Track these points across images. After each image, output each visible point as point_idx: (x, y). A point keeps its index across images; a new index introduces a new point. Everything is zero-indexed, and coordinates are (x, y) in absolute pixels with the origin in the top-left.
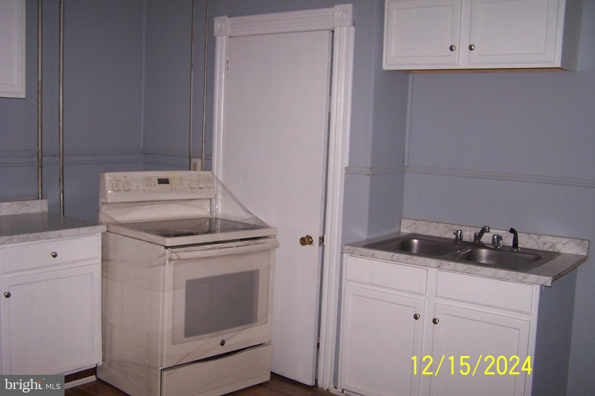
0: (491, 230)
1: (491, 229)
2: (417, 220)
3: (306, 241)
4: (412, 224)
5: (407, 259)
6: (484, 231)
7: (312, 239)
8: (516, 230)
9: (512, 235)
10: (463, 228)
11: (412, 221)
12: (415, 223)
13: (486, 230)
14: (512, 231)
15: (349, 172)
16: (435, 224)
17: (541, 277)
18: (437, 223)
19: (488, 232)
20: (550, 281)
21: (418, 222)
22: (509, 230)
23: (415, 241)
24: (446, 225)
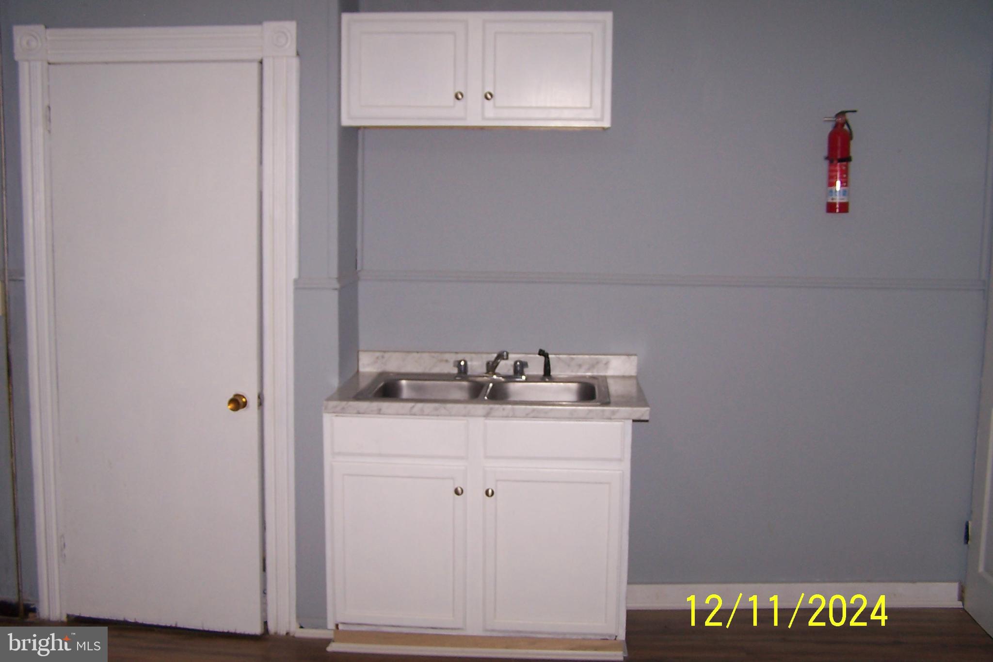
0: (510, 356)
1: (510, 353)
2: (385, 352)
3: (237, 403)
4: (378, 358)
5: (436, 409)
6: (500, 356)
7: (244, 397)
8: (547, 351)
9: (542, 358)
10: (467, 357)
11: (378, 354)
12: (383, 357)
13: (503, 356)
14: (542, 353)
15: (300, 286)
16: (415, 354)
17: (635, 409)
18: (418, 352)
19: (507, 359)
20: (648, 412)
21: (387, 355)
22: (538, 352)
23: (404, 382)
24: (433, 354)
